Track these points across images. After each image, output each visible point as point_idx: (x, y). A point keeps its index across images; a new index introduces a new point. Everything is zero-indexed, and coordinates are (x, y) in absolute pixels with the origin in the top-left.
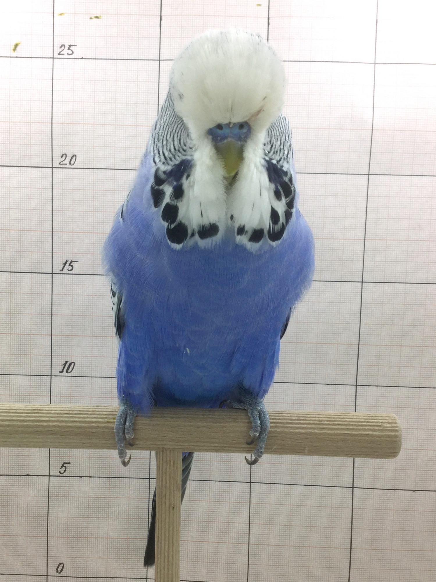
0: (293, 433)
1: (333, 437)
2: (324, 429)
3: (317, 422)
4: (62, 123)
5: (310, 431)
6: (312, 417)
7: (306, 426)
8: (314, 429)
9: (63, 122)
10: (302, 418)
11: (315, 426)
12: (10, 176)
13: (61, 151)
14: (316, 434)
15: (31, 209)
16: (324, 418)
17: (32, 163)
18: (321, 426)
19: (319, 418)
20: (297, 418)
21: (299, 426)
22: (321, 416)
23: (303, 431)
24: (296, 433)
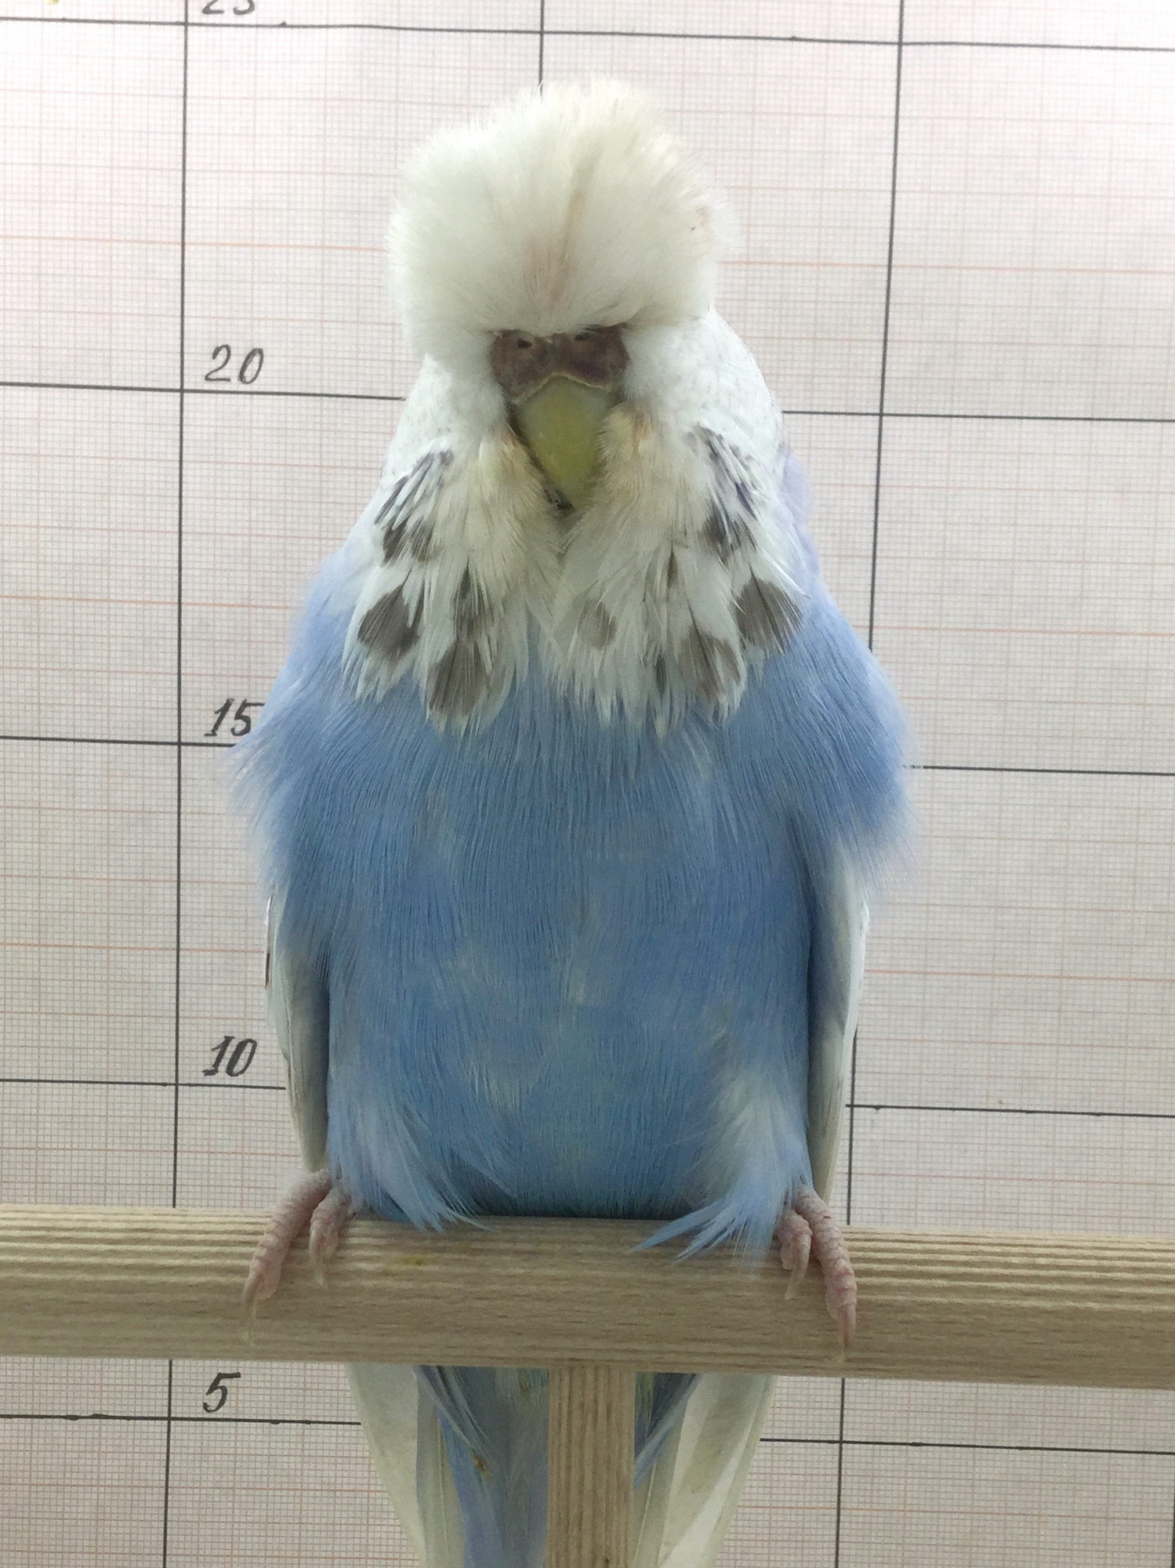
0: (1010, 1311)
1: (1148, 1326)
2: (1118, 1296)
3: (1095, 1275)
4: (217, 245)
5: (1071, 1304)
6: (1075, 1257)
7: (1056, 1287)
8: (1085, 1296)
9: (221, 241)
10: (1042, 1261)
11: (1088, 1288)
12: (39, 419)
13: (214, 336)
14: (1090, 1314)
15: (109, 530)
16: (1119, 1259)
17: (114, 375)
18: (1107, 1289)
19: (1096, 1258)
20: (1025, 1260)
21: (1032, 1286)
22: (1109, 1253)
23: (1047, 1305)
24: (1023, 1313)
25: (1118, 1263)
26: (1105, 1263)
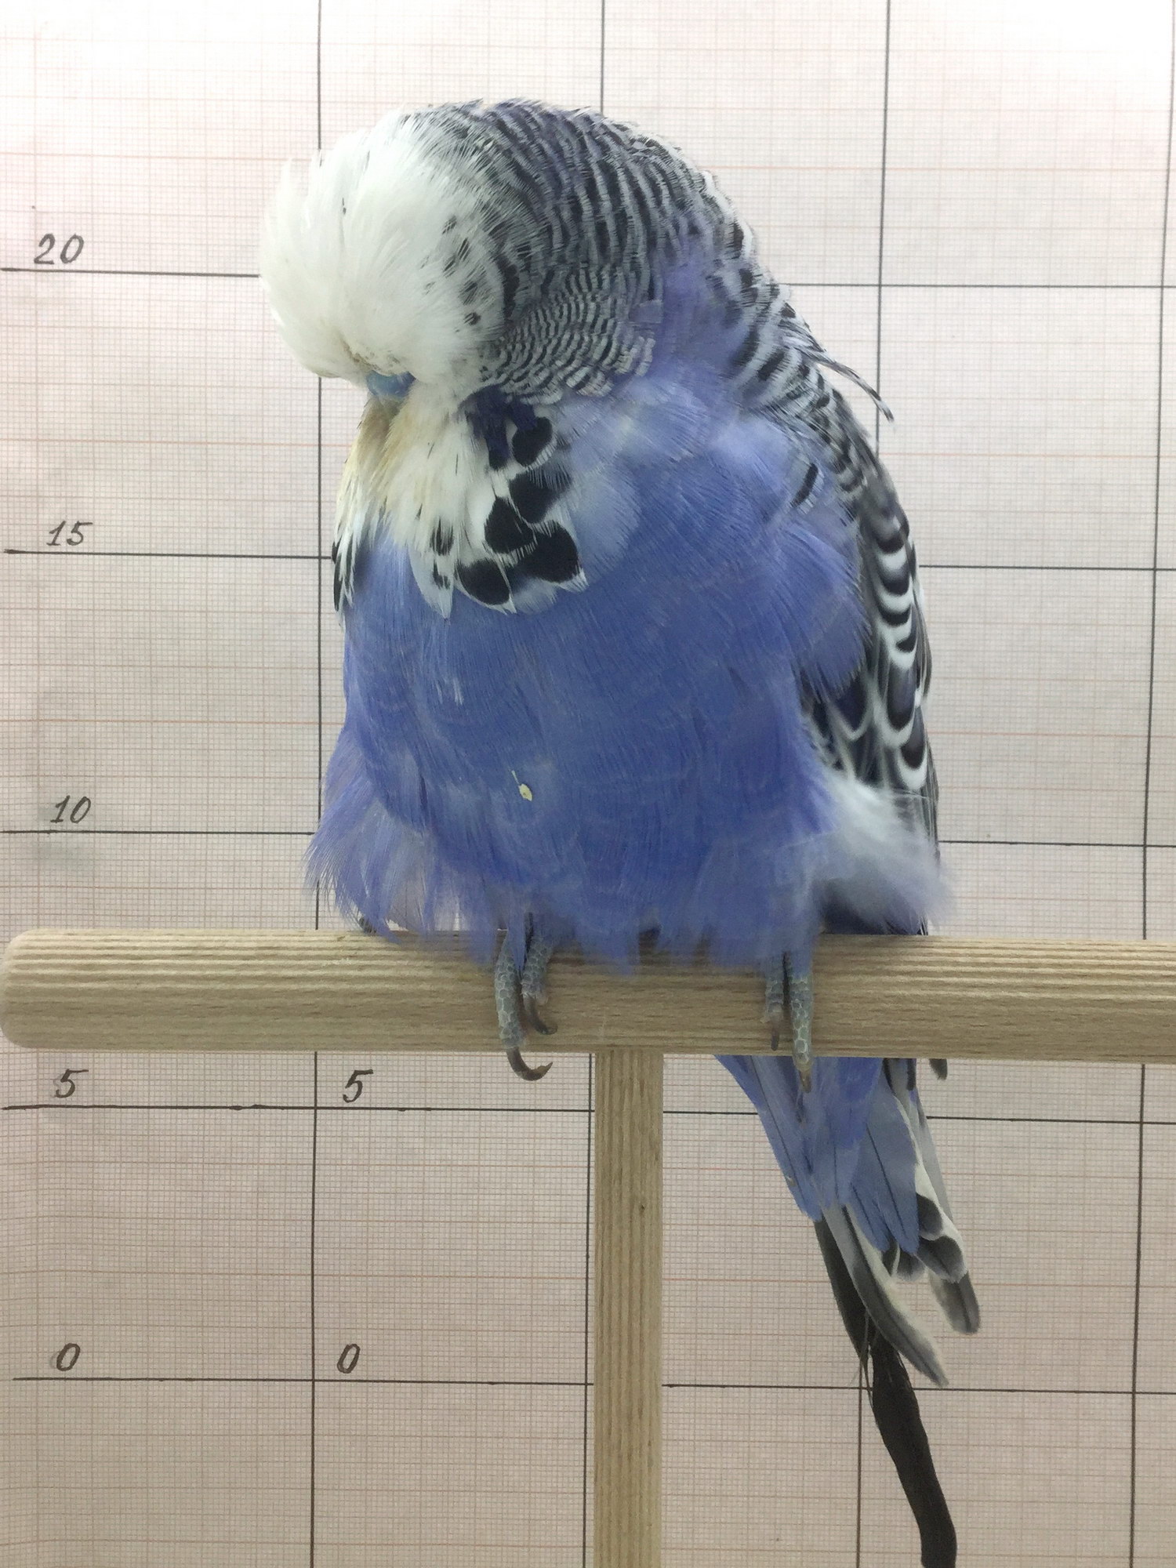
0: (959, 1001)
1: (1068, 1010)
2: (1044, 987)
3: (1025, 970)
5: (1007, 994)
6: (1009, 956)
7: (993, 980)
8: (1018, 987)
10: (983, 960)
11: (1019, 981)
14: (1019, 1002)
16: (1043, 957)
18: (1034, 981)
19: (1027, 957)
20: (969, 959)
21: (975, 980)
22: (1035, 953)
23: (987, 994)
24: (969, 1001)
25: (1044, 961)
26: (1033, 961)
